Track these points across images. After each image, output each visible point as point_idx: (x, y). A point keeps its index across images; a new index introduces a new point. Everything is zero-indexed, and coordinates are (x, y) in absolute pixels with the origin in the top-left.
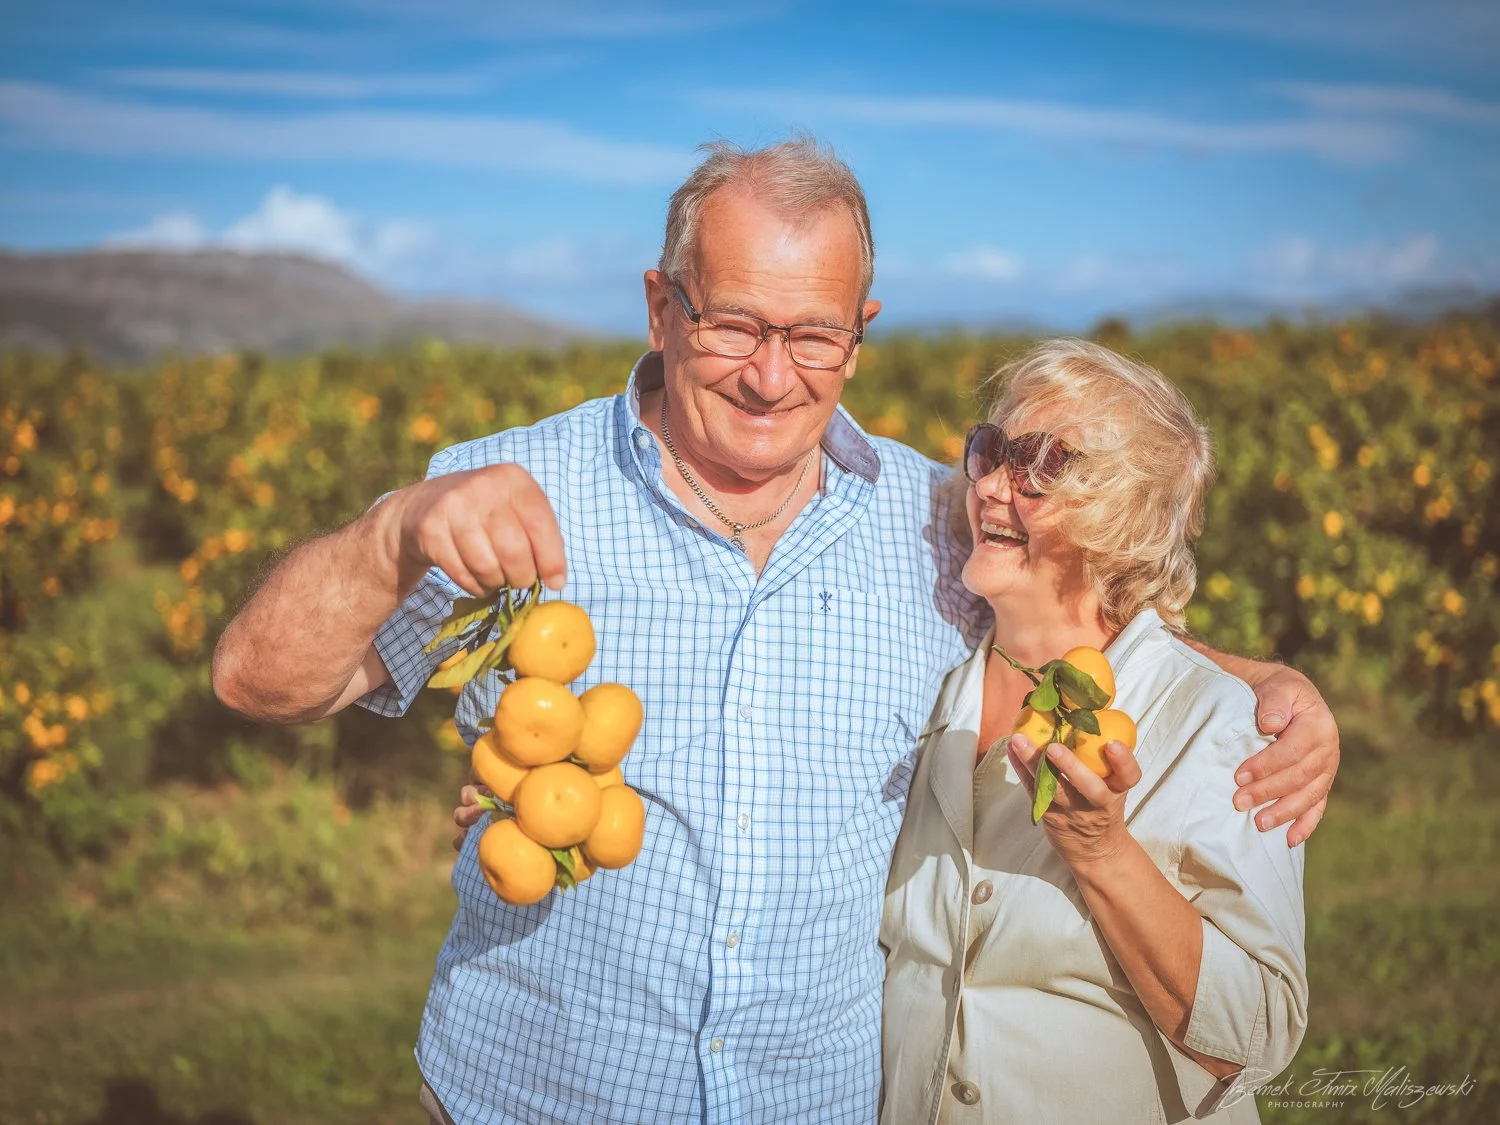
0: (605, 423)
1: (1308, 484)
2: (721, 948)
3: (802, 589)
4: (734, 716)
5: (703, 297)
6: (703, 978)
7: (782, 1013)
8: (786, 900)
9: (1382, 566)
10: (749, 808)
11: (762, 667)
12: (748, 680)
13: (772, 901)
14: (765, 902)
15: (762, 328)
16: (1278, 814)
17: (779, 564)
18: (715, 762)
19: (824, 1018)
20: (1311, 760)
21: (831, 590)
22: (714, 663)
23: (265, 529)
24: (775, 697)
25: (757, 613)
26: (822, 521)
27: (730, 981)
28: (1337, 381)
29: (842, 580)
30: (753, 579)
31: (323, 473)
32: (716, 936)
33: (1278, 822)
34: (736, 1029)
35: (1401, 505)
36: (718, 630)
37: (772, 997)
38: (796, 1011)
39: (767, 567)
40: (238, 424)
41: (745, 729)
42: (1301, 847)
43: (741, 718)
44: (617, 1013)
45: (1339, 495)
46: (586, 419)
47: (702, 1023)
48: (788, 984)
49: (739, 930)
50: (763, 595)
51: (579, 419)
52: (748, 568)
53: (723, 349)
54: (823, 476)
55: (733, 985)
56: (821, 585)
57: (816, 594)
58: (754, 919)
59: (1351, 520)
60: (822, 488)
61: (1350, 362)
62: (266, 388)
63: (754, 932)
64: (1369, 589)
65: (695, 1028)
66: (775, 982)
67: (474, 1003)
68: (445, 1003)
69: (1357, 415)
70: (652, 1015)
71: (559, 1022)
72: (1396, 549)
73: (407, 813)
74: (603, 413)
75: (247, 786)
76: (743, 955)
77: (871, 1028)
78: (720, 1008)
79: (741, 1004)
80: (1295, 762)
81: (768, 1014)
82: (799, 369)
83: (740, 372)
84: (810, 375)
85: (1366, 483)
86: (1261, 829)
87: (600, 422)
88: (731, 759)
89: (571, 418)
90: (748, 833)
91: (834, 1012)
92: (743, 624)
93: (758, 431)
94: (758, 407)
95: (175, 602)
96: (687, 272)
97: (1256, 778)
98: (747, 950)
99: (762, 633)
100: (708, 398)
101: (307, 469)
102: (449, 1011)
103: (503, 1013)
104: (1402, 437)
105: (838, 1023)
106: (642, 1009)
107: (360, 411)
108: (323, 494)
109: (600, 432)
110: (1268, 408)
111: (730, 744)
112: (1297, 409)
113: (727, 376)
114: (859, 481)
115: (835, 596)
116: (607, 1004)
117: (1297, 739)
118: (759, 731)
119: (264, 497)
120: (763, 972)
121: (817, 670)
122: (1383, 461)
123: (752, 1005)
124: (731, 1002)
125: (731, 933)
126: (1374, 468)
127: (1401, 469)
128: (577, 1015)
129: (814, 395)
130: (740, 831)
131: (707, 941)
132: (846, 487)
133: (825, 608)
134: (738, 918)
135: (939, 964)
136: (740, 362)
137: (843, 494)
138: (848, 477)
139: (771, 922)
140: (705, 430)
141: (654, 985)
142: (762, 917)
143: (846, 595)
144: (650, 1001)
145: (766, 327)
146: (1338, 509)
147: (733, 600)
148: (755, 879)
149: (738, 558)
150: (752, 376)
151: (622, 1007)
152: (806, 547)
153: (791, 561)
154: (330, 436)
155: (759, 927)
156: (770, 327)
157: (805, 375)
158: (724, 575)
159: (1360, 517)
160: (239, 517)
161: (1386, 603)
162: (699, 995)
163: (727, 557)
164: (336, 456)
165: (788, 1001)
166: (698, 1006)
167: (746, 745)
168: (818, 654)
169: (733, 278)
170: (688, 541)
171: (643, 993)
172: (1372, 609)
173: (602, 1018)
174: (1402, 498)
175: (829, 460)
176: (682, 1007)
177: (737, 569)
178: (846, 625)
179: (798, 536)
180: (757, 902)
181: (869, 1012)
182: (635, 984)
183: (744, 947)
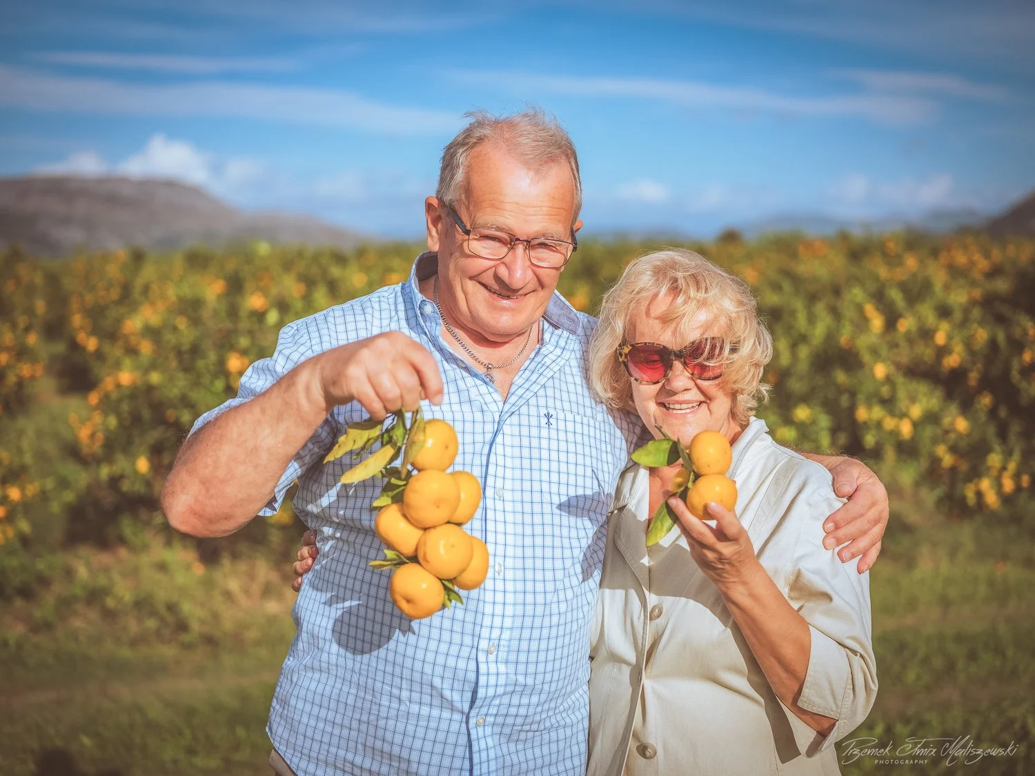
0: (396, 301)
1: (863, 342)
2: (485, 654)
3: (533, 411)
4: (492, 496)
5: (470, 218)
6: (472, 676)
7: (525, 701)
8: (528, 622)
9: (913, 399)
10: (502, 559)
11: (509, 462)
12: (500, 471)
13: (518, 622)
14: (513, 623)
15: (511, 241)
16: (853, 550)
17: (517, 393)
18: (480, 528)
19: (553, 705)
20: (872, 514)
21: (552, 412)
22: (477, 461)
23: (147, 371)
24: (519, 483)
25: (504, 427)
26: (543, 362)
27: (490, 677)
28: (883, 272)
29: (558, 404)
30: (501, 404)
31: (185, 332)
32: (481, 647)
33: (853, 556)
34: (493, 711)
35: (926, 358)
36: (479, 438)
37: (518, 689)
38: (535, 699)
39: (509, 396)
40: (127, 298)
41: (499, 505)
42: (867, 573)
43: (497, 497)
44: (412, 700)
45: (884, 351)
46: (382, 299)
47: (471, 707)
48: (530, 681)
49: (496, 642)
50: (509, 414)
51: (377, 299)
52: (497, 397)
53: (484, 253)
54: (541, 332)
55: (492, 680)
56: (545, 408)
57: (542, 414)
58: (506, 635)
59: (892, 369)
60: (541, 341)
61: (893, 260)
62: (148, 272)
63: (506, 643)
64: (904, 415)
65: (466, 709)
66: (521, 679)
67: (310, 695)
68: (289, 695)
69: (896, 296)
70: (437, 702)
71: (373, 706)
72: (922, 388)
73: (242, 566)
74: (393, 295)
75: (133, 549)
76: (500, 659)
77: (583, 710)
78: (484, 695)
79: (498, 693)
80: (862, 515)
81: (515, 700)
82: (534, 268)
83: (494, 268)
84: (540, 272)
85: (903, 343)
86: (843, 561)
87: (392, 301)
88: (490, 526)
89: (372, 299)
90: (502, 577)
91: (560, 701)
92: (495, 435)
93: (504, 309)
94: (505, 293)
95: (83, 421)
96: (459, 200)
97: (837, 527)
98: (502, 655)
99: (508, 440)
100: (471, 286)
101: (175, 329)
102: (291, 701)
103: (332, 701)
104: (927, 312)
105: (561, 708)
106: (429, 698)
107: (212, 290)
108: (186, 347)
109: (393, 307)
110: (837, 291)
111: (490, 515)
112: (857, 294)
113: (485, 271)
114: (566, 334)
115: (554, 416)
116: (405, 694)
117: (862, 500)
118: (509, 507)
119: (146, 348)
120: (513, 671)
121: (545, 465)
122: (914, 329)
123: (504, 694)
124: (491, 692)
125: (491, 643)
126: (908, 333)
127: (926, 334)
128: (385, 702)
129: (542, 285)
130: (497, 574)
131: (474, 651)
132: (557, 339)
133: (549, 423)
134: (496, 634)
135: (627, 663)
136: (494, 262)
137: (555, 344)
138: (558, 332)
139: (518, 637)
140: (468, 306)
141: (437, 682)
142: (512, 633)
143: (561, 416)
144: (434, 692)
145: (514, 240)
146: (883, 361)
147: (488, 418)
148: (507, 607)
149: (491, 390)
150: (503, 272)
151: (416, 696)
152: (534, 380)
153: (525, 390)
154: (191, 307)
155: (510, 640)
156: (518, 239)
157: (538, 273)
158: (482, 401)
159: (898, 366)
160: (127, 362)
161: (915, 425)
162: (469, 688)
163: (483, 388)
164: (196, 321)
165: (529, 691)
166: (468, 696)
167: (500, 517)
168: (545, 454)
169: (493, 206)
170: (457, 378)
171: (430, 688)
172: (906, 429)
173: (402, 703)
174: (927, 353)
175: (545, 321)
176: (456, 697)
177: (491, 398)
178: (562, 436)
179: (527, 373)
180: (508, 623)
181: (581, 700)
182: (424, 681)
183: (500, 653)
